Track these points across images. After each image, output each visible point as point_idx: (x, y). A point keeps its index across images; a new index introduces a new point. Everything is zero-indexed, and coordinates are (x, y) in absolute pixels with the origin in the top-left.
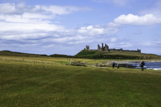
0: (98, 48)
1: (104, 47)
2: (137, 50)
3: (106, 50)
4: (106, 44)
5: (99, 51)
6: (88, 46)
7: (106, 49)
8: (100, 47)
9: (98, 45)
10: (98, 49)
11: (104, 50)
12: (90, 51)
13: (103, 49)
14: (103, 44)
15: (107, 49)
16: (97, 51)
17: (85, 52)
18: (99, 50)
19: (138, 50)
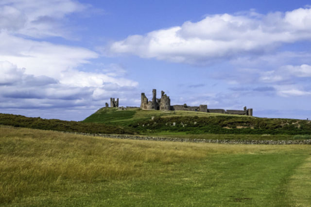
0: (142, 103)
1: (159, 101)
2: (243, 110)
3: (162, 108)
4: (163, 93)
5: (143, 109)
6: (116, 100)
7: (163, 104)
8: (147, 100)
9: (143, 94)
10: (142, 106)
11: (158, 108)
12: (121, 110)
13: (156, 104)
14: (155, 91)
15: (167, 106)
16: (140, 109)
17: (108, 113)
18: (145, 107)
19: (245, 108)
